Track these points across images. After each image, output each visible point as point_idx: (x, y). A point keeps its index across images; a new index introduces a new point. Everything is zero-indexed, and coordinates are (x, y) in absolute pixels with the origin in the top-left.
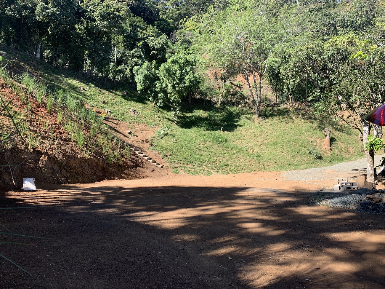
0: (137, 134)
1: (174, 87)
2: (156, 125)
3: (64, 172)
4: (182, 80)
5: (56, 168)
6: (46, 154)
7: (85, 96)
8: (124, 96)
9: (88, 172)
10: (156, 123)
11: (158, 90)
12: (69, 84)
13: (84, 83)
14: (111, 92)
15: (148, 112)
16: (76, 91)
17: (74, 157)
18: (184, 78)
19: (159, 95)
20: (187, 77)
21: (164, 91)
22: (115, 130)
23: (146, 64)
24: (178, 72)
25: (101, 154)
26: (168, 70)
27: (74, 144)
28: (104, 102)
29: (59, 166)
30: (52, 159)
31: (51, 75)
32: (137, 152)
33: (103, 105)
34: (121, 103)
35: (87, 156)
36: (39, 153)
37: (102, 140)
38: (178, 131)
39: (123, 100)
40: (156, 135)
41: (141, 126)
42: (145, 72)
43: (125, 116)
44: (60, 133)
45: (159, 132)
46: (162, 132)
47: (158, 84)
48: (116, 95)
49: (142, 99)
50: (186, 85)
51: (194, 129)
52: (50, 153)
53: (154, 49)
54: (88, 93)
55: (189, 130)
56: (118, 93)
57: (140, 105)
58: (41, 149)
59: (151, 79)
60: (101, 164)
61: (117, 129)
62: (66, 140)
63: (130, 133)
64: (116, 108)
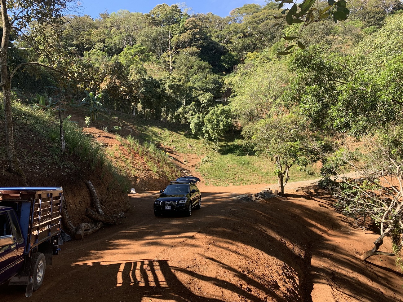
0: (190, 162)
1: (213, 130)
2: (203, 154)
3: (147, 185)
4: (218, 125)
5: (144, 184)
6: (139, 178)
7: (161, 138)
8: (185, 135)
9: (158, 185)
10: (203, 152)
11: (204, 132)
12: (152, 131)
13: (161, 128)
14: (177, 133)
15: (199, 145)
16: (156, 136)
17: (151, 178)
18: (219, 124)
19: (205, 135)
20: (221, 123)
21: (207, 132)
22: (177, 160)
23: (197, 115)
24: (215, 120)
25: (165, 176)
26: (209, 120)
27: (152, 172)
28: (172, 141)
29: (145, 183)
30: (142, 180)
31: (142, 127)
32: (186, 173)
33: (172, 143)
34: (183, 140)
35: (157, 178)
36: (136, 178)
37: (166, 168)
38: (218, 157)
39: (185, 138)
40: (201, 161)
41: (193, 156)
42: (196, 121)
43: (184, 149)
44: (145, 167)
45: (203, 160)
46: (205, 160)
47: (204, 129)
48: (181, 134)
49: (196, 137)
50: (221, 128)
51: (229, 155)
52: (141, 177)
53: (203, 104)
54: (163, 136)
55: (225, 156)
56: (182, 133)
57: (195, 140)
58: (137, 175)
59: (200, 125)
60: (165, 181)
61: (178, 159)
62: (148, 170)
63: (185, 161)
64: (180, 144)
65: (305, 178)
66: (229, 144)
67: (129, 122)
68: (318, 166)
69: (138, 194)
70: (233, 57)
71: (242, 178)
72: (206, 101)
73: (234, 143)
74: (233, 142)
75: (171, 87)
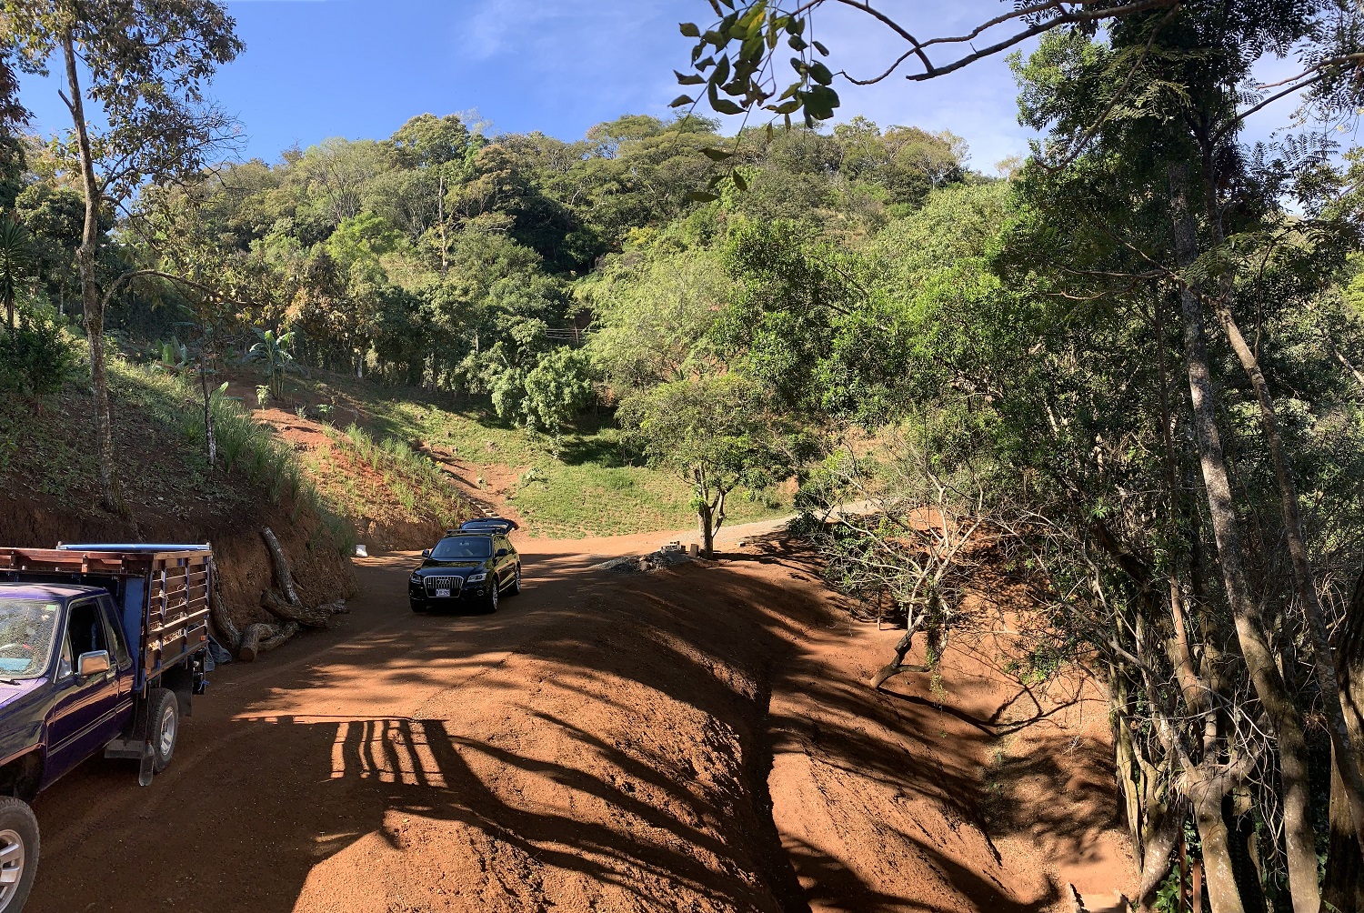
0: (492, 482)
1: (548, 406)
2: (523, 463)
3: (392, 538)
4: (559, 396)
5: (385, 535)
6: (374, 520)
7: (422, 428)
8: (480, 421)
9: (418, 538)
10: (524, 460)
11: (525, 411)
12: (401, 414)
13: (422, 405)
14: (462, 415)
15: (513, 443)
16: (411, 423)
17: (402, 522)
18: (562, 392)
19: (528, 419)
20: (567, 390)
21: (534, 411)
22: (461, 479)
23: (509, 371)
24: (553, 384)
25: (433, 517)
26: (537, 383)
27: (403, 507)
28: (450, 435)
29: (388, 533)
30: (380, 525)
31: (377, 403)
32: (484, 511)
33: (450, 440)
34: (475, 431)
35: (416, 520)
36: (368, 520)
37: (436, 499)
38: (559, 471)
39: (479, 426)
40: (519, 481)
41: (501, 468)
42: (505, 387)
43: (479, 454)
44: (388, 495)
45: (524, 477)
46: (528, 477)
47: (525, 404)
48: (470, 418)
49: (505, 424)
50: (566, 402)
51: (587, 466)
52: (377, 519)
53: (522, 345)
54: (427, 424)
55: (576, 468)
56: (472, 415)
57: (504, 432)
58: (369, 515)
59: (515, 395)
60: (433, 528)
61: (464, 477)
62: (393, 503)
63: (481, 482)
64: (468, 442)
65: (760, 515)
66: (587, 439)
67: (352, 394)
68: (790, 489)
69: (372, 558)
70: (595, 237)
71: (617, 520)
72: (529, 339)
73: (598, 436)
74: (595, 434)
75: (445, 308)
